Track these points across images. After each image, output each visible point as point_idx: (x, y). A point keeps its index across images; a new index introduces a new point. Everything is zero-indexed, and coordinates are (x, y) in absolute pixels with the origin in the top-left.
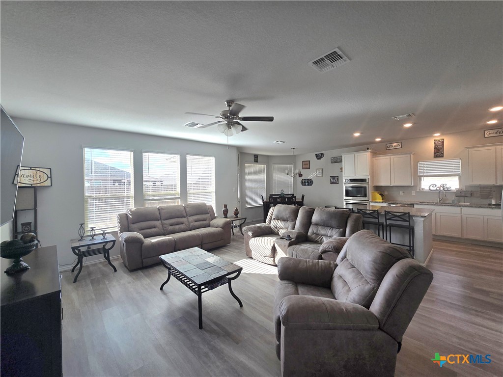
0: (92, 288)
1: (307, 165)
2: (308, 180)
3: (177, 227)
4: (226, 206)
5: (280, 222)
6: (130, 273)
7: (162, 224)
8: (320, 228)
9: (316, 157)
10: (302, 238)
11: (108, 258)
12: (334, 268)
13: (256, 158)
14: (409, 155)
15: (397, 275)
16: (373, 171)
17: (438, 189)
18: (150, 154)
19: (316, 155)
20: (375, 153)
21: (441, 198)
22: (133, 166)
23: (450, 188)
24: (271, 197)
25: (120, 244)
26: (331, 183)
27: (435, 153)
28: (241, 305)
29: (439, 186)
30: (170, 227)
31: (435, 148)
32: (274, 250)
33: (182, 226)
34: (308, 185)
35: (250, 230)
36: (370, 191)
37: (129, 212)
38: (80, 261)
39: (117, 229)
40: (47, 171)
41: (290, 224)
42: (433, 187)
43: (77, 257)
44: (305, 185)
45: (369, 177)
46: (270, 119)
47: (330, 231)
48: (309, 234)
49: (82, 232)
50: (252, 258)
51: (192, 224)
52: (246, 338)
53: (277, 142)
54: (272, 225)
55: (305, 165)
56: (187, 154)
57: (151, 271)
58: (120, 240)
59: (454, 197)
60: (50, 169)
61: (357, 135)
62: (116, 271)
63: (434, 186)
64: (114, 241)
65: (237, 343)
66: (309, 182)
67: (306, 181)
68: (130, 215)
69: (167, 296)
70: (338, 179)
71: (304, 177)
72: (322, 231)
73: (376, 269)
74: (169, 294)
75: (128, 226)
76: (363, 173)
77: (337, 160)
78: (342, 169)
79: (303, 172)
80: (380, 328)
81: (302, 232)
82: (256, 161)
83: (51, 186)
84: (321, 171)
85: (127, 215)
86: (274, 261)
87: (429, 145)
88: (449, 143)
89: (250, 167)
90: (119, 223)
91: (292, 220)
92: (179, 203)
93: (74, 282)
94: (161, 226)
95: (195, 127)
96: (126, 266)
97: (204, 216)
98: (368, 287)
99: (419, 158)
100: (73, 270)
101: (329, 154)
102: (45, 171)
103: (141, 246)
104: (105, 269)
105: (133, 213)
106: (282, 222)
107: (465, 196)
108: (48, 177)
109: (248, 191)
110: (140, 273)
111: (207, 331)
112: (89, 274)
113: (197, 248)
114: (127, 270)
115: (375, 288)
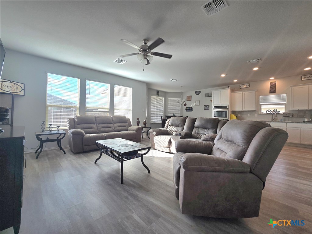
0: (48, 162)
1: (189, 98)
2: (190, 108)
3: (107, 129)
4: (138, 119)
5: (173, 127)
6: (74, 155)
7: (97, 127)
8: (200, 129)
9: (196, 93)
10: (189, 135)
11: (60, 146)
12: (213, 145)
13: (158, 93)
14: (254, 91)
15: (263, 136)
16: (232, 100)
17: (272, 113)
18: (91, 81)
19: (196, 92)
20: (233, 91)
21: (273, 118)
22: (79, 88)
23: (279, 112)
24: (166, 116)
25: (69, 137)
26: (204, 110)
27: (270, 90)
28: (149, 172)
29: (272, 111)
30: (102, 129)
31: (270, 87)
32: (170, 142)
33: (110, 129)
34: (190, 111)
35: (154, 131)
36: (229, 114)
37: (76, 117)
38: (41, 146)
39: (67, 128)
40: (22, 86)
41: (180, 129)
42: (268, 111)
43: (39, 142)
44: (188, 111)
45: (229, 105)
46: (169, 57)
47: (207, 131)
48: (193, 133)
49: (43, 127)
50: (155, 149)
51: (117, 128)
52: (153, 189)
53: (173, 79)
54: (168, 130)
55: (188, 98)
56: (115, 84)
57: (89, 154)
58: (69, 134)
59: (281, 117)
60: (24, 84)
61: (223, 75)
62: (65, 153)
63: (270, 111)
64: (65, 134)
65: (148, 192)
66: (191, 109)
67: (189, 108)
68: (76, 119)
69: (99, 167)
70: (209, 107)
71: (187, 106)
72: (201, 131)
73: (246, 136)
74: (101, 166)
75: (75, 126)
76: (225, 102)
77: (209, 95)
78: (212, 100)
79: (187, 103)
80: (251, 172)
81: (188, 132)
82: (158, 95)
83: (24, 95)
84: (198, 102)
85: (74, 119)
86: (170, 150)
87: (267, 85)
88: (279, 84)
89: (154, 98)
90: (69, 123)
91: (182, 126)
92: (108, 114)
93: (36, 158)
94: (96, 128)
95: (121, 63)
96: (72, 151)
97: (124, 124)
98: (240, 149)
99: (260, 93)
100: (36, 152)
101: (204, 92)
102: (20, 85)
103: (83, 138)
104: (58, 152)
105: (78, 118)
106: (175, 127)
107: (289, 117)
108: (22, 89)
109: (152, 113)
110: (82, 155)
111: (126, 185)
112: (47, 155)
113: (120, 138)
114: (73, 153)
115: (246, 148)
